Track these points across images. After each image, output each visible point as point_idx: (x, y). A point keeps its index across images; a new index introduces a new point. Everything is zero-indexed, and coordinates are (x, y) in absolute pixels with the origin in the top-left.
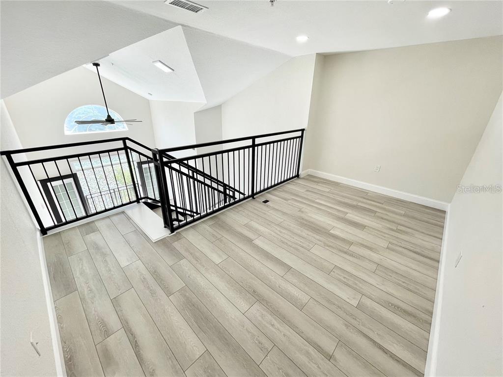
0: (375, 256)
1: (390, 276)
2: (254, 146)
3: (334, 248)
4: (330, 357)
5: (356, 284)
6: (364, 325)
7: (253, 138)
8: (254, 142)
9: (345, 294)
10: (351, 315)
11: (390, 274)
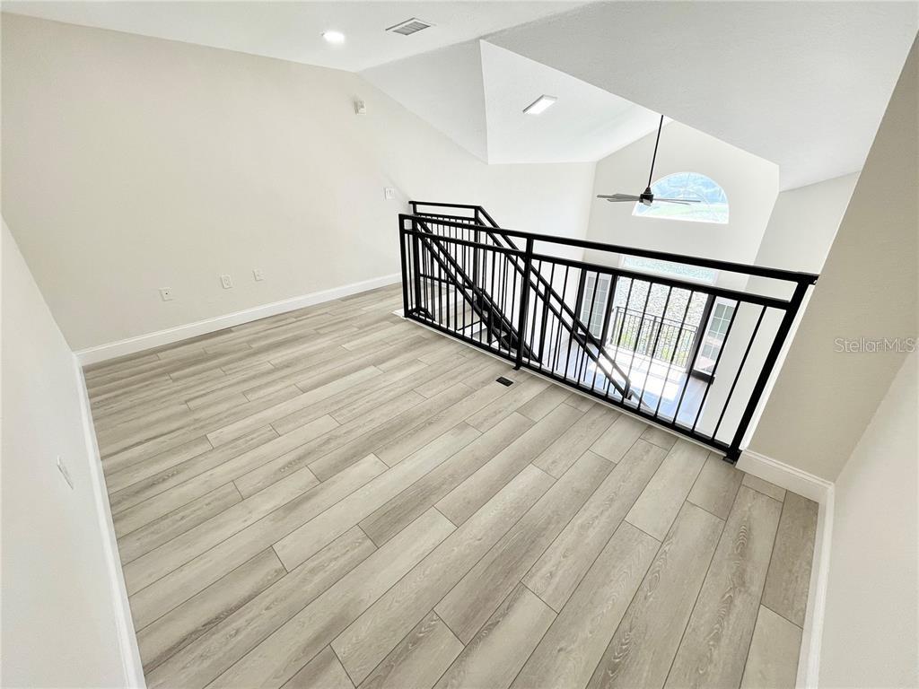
0: (265, 504)
1: (209, 504)
3: (320, 446)
4: (186, 402)
5: (232, 448)
6: (184, 434)
9: (229, 431)
10: (202, 427)
11: (211, 506)
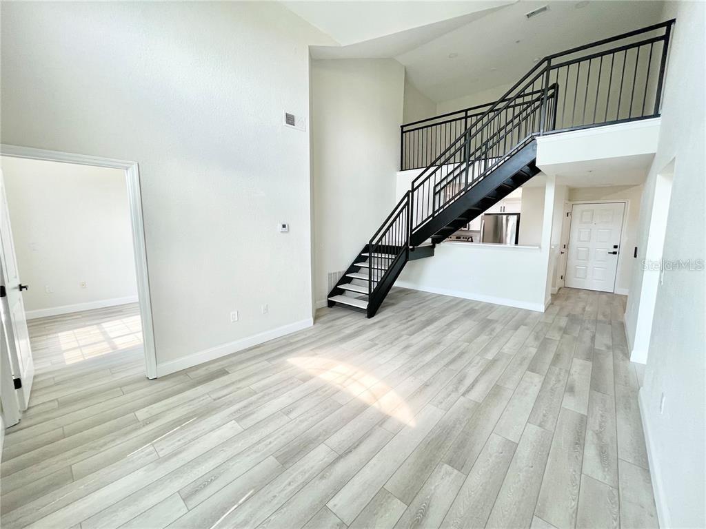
2: (466, 117)
7: (466, 111)
8: (466, 114)
